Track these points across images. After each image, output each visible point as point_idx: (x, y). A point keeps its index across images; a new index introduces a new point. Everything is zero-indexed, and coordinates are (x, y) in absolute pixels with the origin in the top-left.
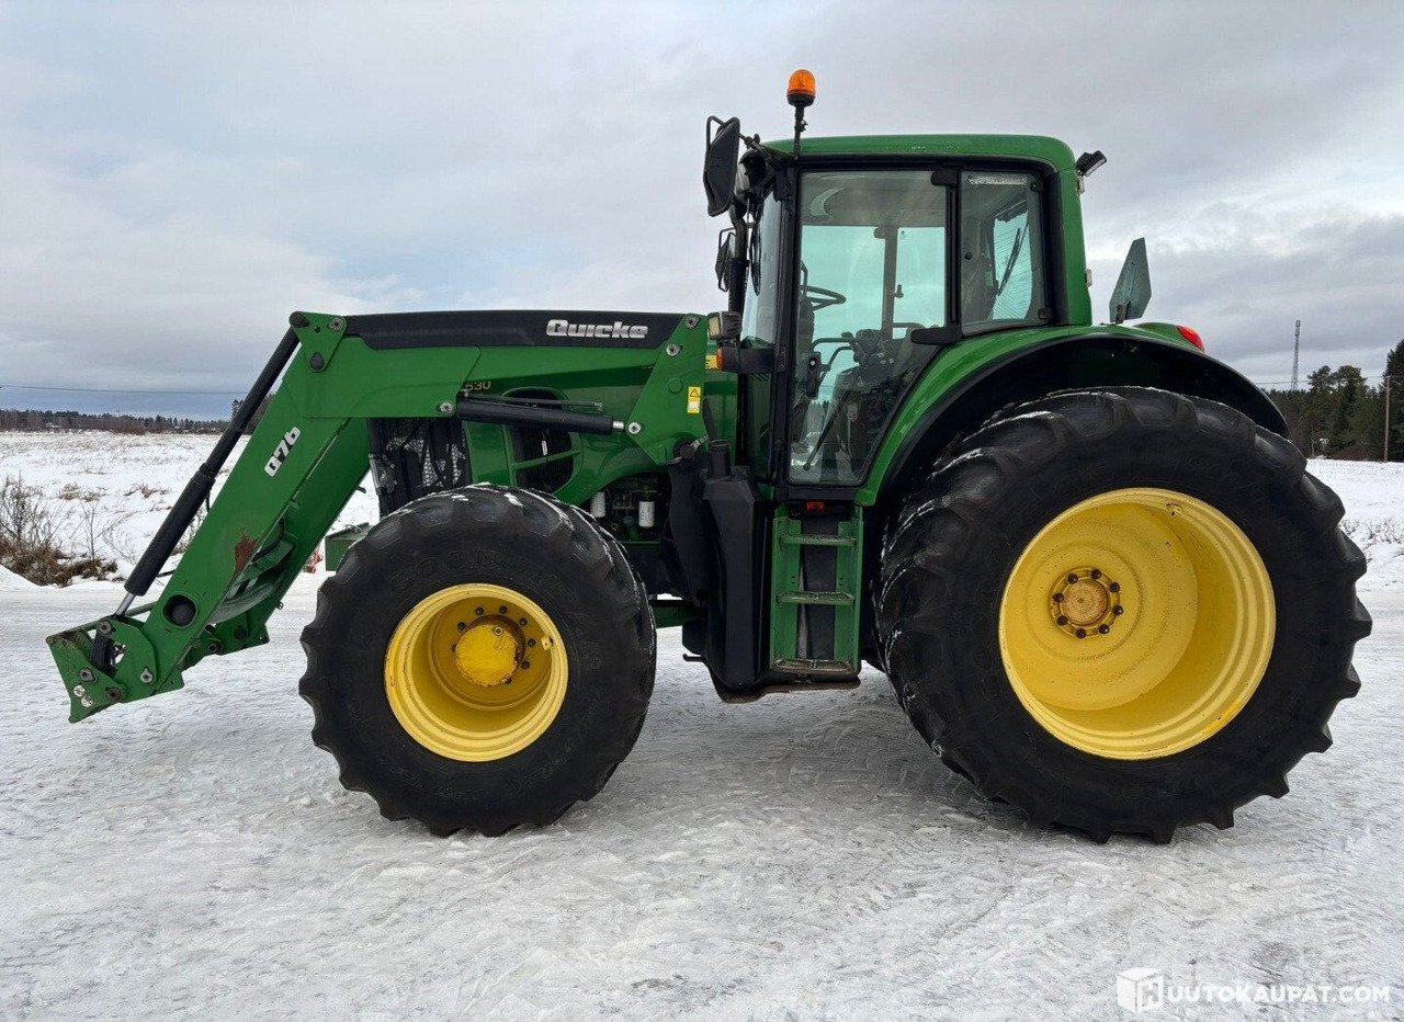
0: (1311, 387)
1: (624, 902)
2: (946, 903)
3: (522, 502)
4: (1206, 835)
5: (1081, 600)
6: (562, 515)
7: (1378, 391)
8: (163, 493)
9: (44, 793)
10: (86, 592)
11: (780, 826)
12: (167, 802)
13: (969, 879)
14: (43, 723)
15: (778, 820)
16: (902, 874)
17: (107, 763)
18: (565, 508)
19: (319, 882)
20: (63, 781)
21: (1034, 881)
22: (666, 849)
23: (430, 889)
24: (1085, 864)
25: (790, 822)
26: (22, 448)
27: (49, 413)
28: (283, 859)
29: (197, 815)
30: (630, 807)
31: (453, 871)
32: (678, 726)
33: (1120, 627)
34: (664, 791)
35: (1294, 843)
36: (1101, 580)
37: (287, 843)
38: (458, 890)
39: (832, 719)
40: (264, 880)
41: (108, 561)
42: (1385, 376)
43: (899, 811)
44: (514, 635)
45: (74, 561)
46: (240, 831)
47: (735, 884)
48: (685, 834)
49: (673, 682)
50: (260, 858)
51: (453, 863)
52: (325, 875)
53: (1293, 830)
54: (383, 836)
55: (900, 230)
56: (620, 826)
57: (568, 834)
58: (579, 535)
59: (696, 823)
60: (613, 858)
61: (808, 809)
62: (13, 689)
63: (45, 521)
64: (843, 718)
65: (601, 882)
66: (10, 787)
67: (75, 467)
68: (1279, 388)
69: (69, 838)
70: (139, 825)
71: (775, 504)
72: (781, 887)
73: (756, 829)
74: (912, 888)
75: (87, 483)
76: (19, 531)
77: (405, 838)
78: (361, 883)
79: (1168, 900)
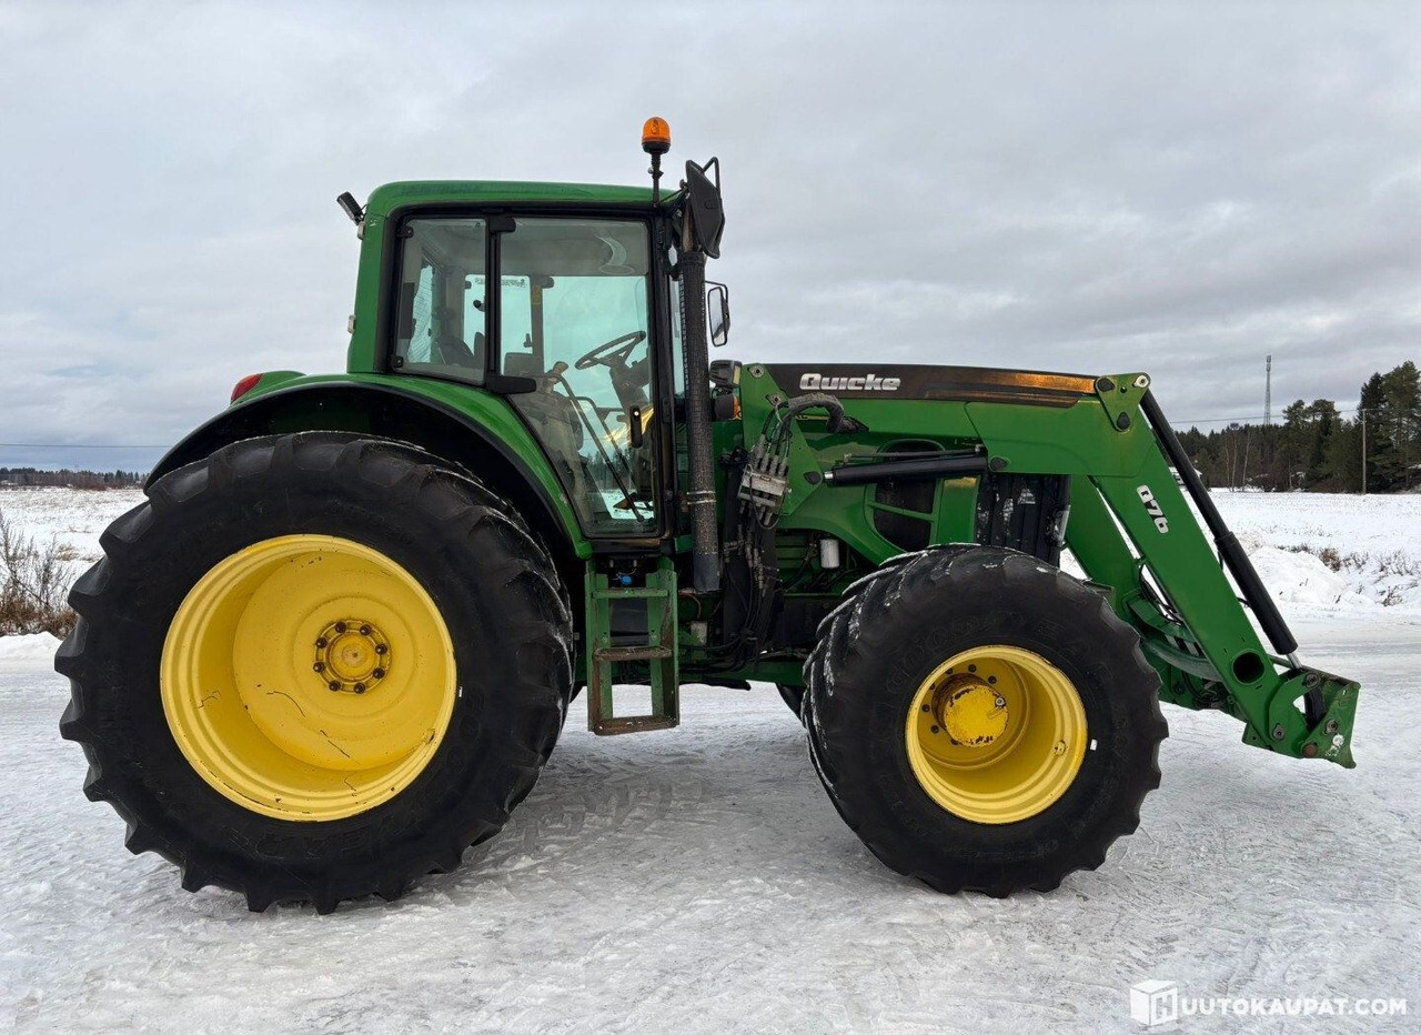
0: (1287, 421)
2: (1209, 957)
7: (1353, 424)
13: (1216, 931)
16: (1147, 928)
19: (565, 955)
28: (513, 933)
40: (507, 955)
42: (1360, 409)
47: (987, 944)
68: (1253, 423)
72: (1035, 946)
74: (1166, 943)
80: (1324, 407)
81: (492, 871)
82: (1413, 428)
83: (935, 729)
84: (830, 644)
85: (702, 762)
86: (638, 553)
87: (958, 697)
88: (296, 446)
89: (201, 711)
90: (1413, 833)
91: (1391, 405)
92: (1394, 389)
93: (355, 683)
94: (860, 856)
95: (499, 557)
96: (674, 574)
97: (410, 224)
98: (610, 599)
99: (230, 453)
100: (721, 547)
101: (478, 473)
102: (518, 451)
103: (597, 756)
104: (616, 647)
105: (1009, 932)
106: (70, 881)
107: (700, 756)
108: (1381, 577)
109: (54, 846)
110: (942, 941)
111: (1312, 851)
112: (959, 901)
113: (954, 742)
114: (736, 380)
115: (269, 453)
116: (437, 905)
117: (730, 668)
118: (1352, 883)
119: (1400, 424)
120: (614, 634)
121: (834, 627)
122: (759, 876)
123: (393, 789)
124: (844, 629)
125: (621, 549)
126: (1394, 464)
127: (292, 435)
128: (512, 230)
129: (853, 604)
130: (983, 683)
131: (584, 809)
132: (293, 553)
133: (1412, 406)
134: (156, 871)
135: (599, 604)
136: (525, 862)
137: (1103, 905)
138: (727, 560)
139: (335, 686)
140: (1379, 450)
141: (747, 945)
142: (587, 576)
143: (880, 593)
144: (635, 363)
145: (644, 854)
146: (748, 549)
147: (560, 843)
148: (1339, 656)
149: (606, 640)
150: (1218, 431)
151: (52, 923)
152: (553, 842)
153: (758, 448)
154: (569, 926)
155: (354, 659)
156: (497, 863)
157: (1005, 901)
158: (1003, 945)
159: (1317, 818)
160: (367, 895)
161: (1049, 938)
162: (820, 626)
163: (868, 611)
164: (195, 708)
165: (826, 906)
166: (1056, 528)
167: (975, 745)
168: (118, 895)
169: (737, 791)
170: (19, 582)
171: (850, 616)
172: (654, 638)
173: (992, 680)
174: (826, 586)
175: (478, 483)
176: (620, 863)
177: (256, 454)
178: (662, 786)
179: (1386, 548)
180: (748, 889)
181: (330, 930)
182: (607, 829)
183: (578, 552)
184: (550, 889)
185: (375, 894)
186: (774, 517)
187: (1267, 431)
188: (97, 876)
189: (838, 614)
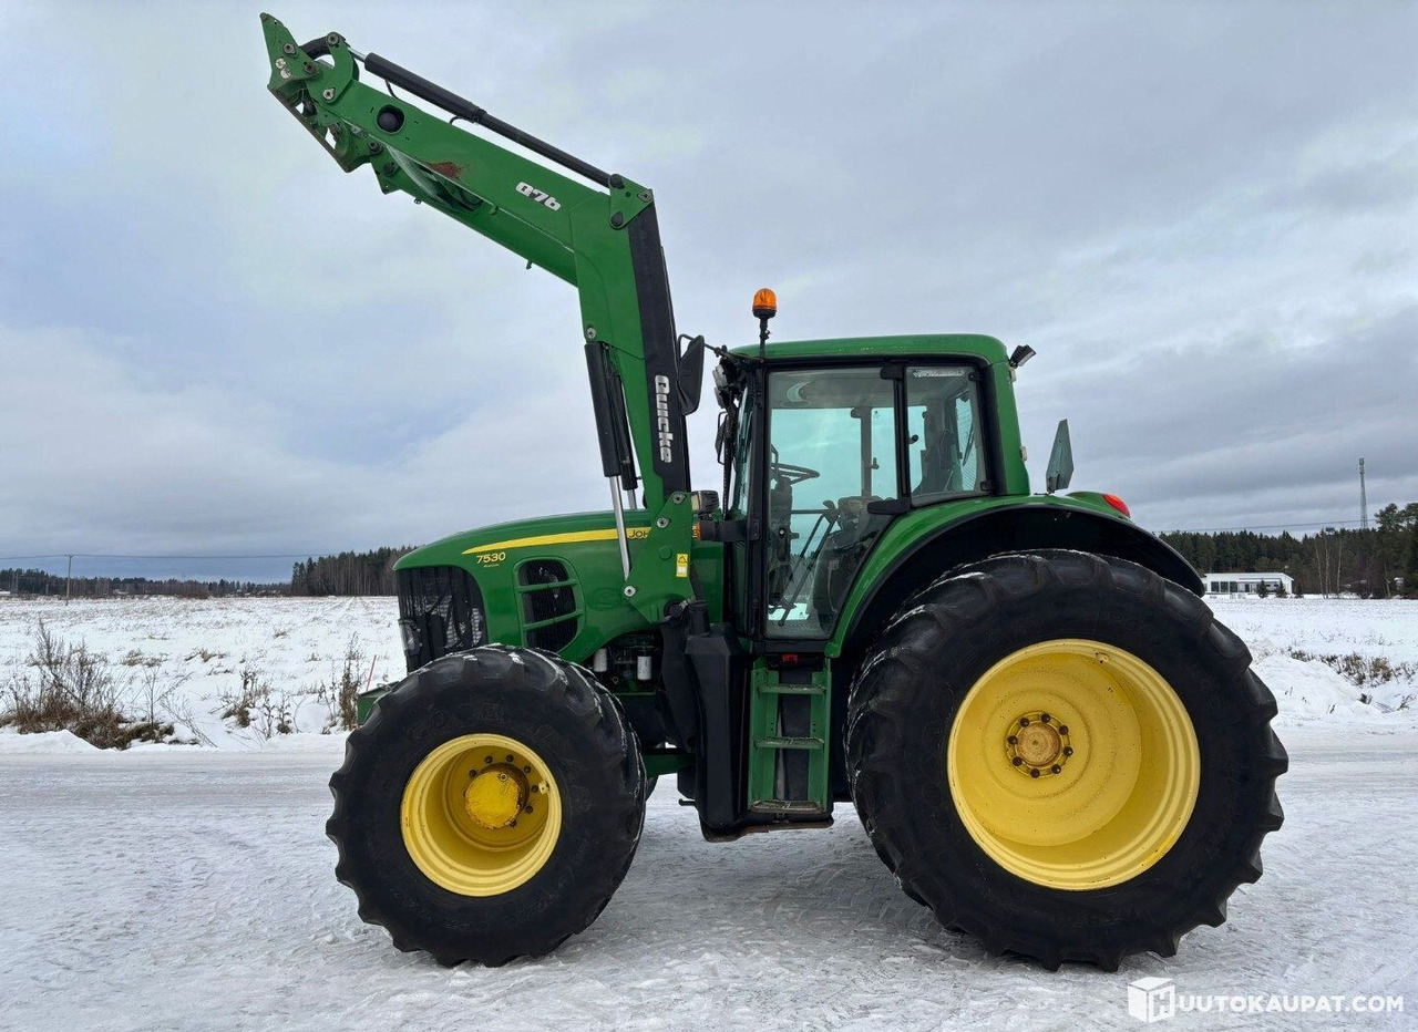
0: (1380, 525)
1: (602, 1021)
2: (895, 1023)
3: (524, 660)
4: (1155, 963)
5: (1035, 743)
6: (558, 670)
8: (221, 656)
9: (99, 933)
10: (144, 754)
11: (757, 957)
12: (206, 941)
13: (922, 1002)
14: (99, 873)
15: (756, 952)
16: (858, 998)
17: (156, 908)
18: (562, 665)
19: (335, 1007)
20: (117, 924)
21: (981, 1003)
22: (648, 977)
23: (433, 1013)
24: (1033, 989)
25: (767, 954)
26: (89, 616)
27: (117, 580)
28: (304, 987)
29: (232, 952)
30: (623, 942)
31: (453, 997)
32: (679, 871)
33: (1072, 768)
34: (656, 928)
35: (1236, 971)
36: (1052, 724)
37: (309, 975)
38: (455, 1012)
39: (826, 862)
40: (286, 1006)
41: (165, 724)
43: (871, 944)
44: (517, 781)
45: (134, 725)
46: (269, 965)
47: (705, 1007)
48: (668, 964)
49: (682, 829)
50: (285, 987)
51: (454, 990)
52: (339, 1001)
53: (1241, 959)
54: (395, 968)
55: (873, 410)
56: (610, 957)
57: (561, 965)
58: (574, 689)
59: (680, 955)
60: (599, 985)
61: (786, 942)
62: (75, 844)
63: (109, 686)
64: (838, 861)
65: (584, 1005)
66: (69, 930)
67: (140, 633)
69: (118, 971)
70: (180, 960)
71: (754, 657)
72: (747, 1010)
73: (734, 960)
74: (866, 1010)
75: (150, 649)
76: (84, 696)
77: (414, 969)
78: (371, 1008)
79: (1101, 1019)
150: (1312, 535)
170: (61, 685)
187: (1364, 534)
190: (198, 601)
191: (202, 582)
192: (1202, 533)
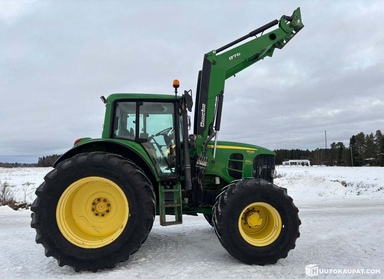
7: (348, 148)
41: (29, 203)
42: (350, 144)
45: (20, 204)
63: (12, 193)
68: (322, 148)
76: (5, 196)
80: (341, 144)
81: (135, 262)
82: (364, 149)
83: (245, 224)
84: (219, 202)
85: (185, 235)
86: (171, 181)
87: (250, 215)
88: (92, 155)
89: (65, 220)
90: (363, 250)
91: (358, 143)
92: (358, 139)
93: (101, 214)
94: (227, 257)
95: (140, 182)
96: (181, 186)
97: (118, 103)
98: (165, 192)
99: (76, 157)
100: (192, 179)
101: (134, 162)
102: (144, 156)
103: (158, 234)
104: (166, 204)
105: (265, 274)
106: (27, 266)
107: (184, 234)
108: (358, 188)
109: (21, 258)
110: (249, 276)
111: (338, 254)
112: (252, 266)
113: (250, 227)
114: (195, 139)
115: (86, 157)
116: (122, 269)
117: (194, 209)
118: (348, 261)
119: (360, 148)
120: (165, 201)
121: (220, 198)
122: (202, 261)
123: (112, 240)
124: (223, 199)
125: (168, 180)
126: (360, 159)
127: (91, 153)
128: (142, 105)
129: (224, 192)
130: (256, 212)
131: (156, 247)
132: (88, 182)
133: (363, 144)
134: (48, 263)
135: (162, 193)
136: (143, 259)
137: (288, 267)
138: (193, 182)
139: (97, 215)
140: (356, 155)
141: (201, 277)
142: (159, 186)
143: (231, 190)
144: (170, 135)
145: (173, 257)
146: (198, 179)
147: (151, 255)
148: (345, 207)
149: (164, 202)
150: (314, 150)
151: (25, 276)
152: (150, 255)
153: (201, 155)
154: (157, 274)
155: (101, 208)
156: (136, 260)
157: (264, 267)
158: (264, 277)
159: (339, 246)
160: (104, 268)
161: (275, 275)
162: (216, 198)
163: (229, 194)
164: (64, 220)
165: (220, 268)
166: (272, 174)
167: (255, 227)
168: (40, 269)
169: (195, 242)
171: (224, 195)
172: (176, 202)
173: (258, 211)
174: (217, 189)
175: (134, 164)
176: (167, 259)
177: (82, 157)
178: (175, 241)
179: (358, 181)
180: (200, 265)
181: (96, 276)
182: (162, 251)
183: (157, 180)
184: (150, 266)
185: (106, 267)
186: (204, 171)
187: (327, 150)
188: (34, 265)
189: (220, 195)
190: (10, 169)
191: (10, 163)
192: (287, 149)
